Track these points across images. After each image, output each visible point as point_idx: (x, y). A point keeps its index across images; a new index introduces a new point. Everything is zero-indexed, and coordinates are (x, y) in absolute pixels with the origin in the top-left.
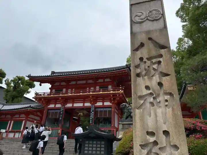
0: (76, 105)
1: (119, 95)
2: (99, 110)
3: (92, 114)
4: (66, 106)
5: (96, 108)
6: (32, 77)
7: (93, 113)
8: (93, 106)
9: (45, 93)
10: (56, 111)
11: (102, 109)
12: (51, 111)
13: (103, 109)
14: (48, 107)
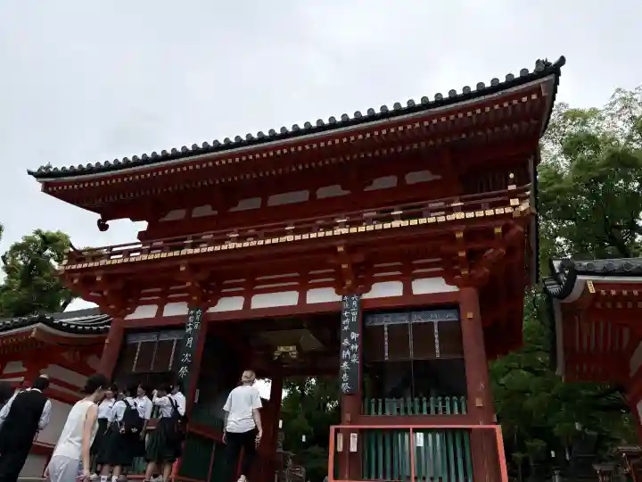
0: (261, 302)
1: (506, 229)
2: (386, 321)
3: (352, 342)
4: (211, 310)
5: (369, 310)
6: (56, 174)
7: (354, 336)
8: (354, 303)
9: (114, 249)
10: (165, 337)
11: (402, 319)
12: (140, 340)
13: (410, 319)
14: (129, 317)
